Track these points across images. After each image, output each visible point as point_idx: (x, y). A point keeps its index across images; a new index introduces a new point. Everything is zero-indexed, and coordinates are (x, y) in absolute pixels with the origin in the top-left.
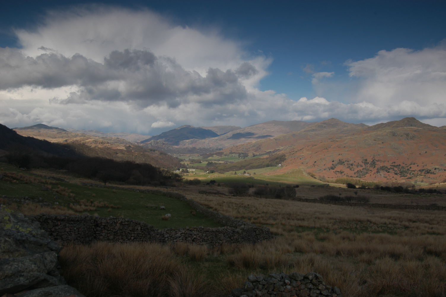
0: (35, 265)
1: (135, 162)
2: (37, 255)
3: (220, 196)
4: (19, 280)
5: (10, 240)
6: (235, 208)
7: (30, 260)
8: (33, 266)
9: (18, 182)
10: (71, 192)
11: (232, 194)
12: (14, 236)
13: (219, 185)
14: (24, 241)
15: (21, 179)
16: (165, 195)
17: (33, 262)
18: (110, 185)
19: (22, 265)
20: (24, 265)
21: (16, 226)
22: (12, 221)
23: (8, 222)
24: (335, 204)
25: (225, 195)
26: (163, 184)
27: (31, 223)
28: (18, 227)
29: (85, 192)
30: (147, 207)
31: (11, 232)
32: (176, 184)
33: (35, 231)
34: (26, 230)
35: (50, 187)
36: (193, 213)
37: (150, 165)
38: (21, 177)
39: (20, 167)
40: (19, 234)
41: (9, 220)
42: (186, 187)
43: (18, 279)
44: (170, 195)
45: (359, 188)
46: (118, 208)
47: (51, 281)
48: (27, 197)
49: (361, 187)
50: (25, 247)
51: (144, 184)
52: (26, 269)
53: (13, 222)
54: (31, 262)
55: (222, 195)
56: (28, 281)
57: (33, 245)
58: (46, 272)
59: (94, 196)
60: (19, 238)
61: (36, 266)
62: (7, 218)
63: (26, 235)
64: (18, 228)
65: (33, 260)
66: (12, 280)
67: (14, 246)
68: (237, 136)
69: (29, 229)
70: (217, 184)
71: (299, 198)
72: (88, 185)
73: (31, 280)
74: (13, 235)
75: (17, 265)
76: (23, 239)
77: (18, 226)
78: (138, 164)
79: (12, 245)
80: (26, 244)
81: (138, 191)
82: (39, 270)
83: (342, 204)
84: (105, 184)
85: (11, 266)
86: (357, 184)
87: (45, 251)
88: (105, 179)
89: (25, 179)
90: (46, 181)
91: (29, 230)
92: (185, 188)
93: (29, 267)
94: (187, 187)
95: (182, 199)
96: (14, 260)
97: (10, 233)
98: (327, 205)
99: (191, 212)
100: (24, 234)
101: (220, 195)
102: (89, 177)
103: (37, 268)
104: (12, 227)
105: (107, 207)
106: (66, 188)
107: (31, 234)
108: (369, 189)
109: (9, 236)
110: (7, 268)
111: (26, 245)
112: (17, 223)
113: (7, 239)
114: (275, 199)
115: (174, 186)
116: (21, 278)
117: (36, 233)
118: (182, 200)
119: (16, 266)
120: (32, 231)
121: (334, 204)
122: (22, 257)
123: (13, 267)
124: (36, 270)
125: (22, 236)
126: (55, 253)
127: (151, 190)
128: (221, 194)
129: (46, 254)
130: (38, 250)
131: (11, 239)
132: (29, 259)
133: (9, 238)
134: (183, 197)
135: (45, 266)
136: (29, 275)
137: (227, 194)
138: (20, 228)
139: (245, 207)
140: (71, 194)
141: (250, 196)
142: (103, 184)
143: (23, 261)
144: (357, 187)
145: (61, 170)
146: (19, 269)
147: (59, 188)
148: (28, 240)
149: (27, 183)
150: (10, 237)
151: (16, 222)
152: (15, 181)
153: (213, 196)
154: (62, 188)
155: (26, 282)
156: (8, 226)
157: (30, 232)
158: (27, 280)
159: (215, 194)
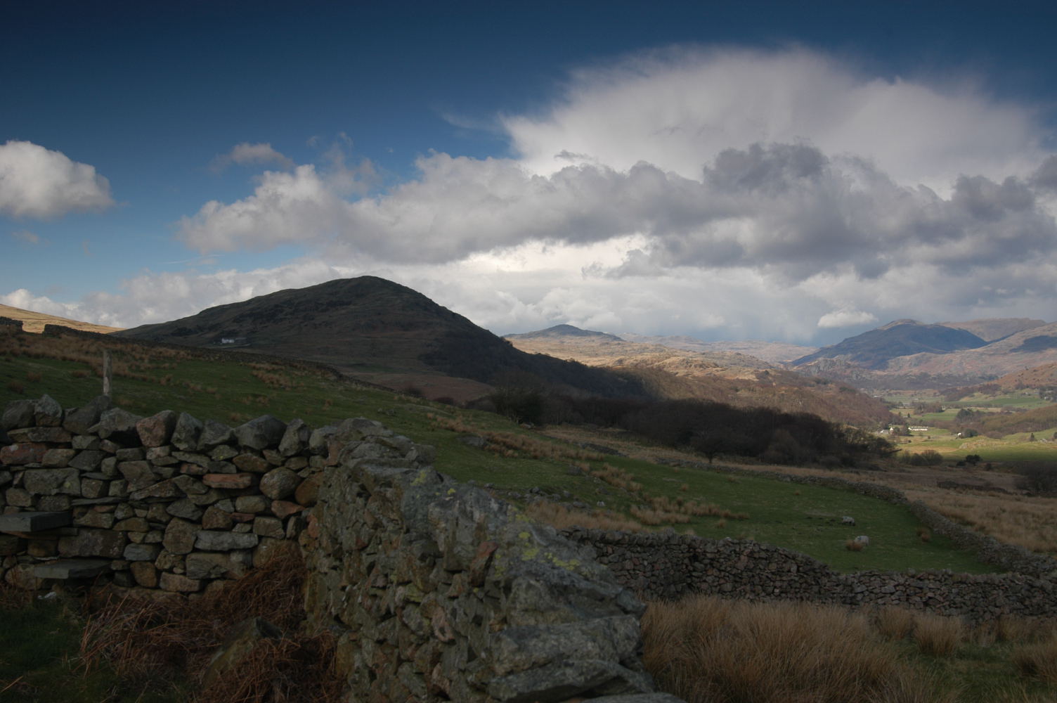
0: (593, 644)
1: (779, 410)
2: (597, 620)
3: (993, 496)
4: (564, 674)
5: (538, 585)
6: (1033, 525)
7: (584, 633)
8: (590, 645)
9: (516, 454)
10: (634, 479)
11: (1025, 492)
12: (545, 576)
13: (989, 468)
14: (566, 588)
15: (524, 448)
16: (853, 489)
17: (589, 637)
18: (722, 464)
19: (566, 641)
20: (571, 642)
21: (546, 554)
22: (535, 542)
23: (527, 544)
25: (1005, 492)
26: (847, 463)
27: (576, 549)
28: (549, 557)
29: (664, 479)
30: (810, 518)
31: (538, 568)
32: (880, 462)
33: (586, 568)
34: (567, 564)
35: (586, 466)
36: (923, 535)
37: (817, 416)
38: (523, 444)
39: (520, 422)
40: (556, 572)
41: (530, 541)
42: (904, 471)
43: (562, 672)
44: (867, 491)
46: (741, 519)
47: (631, 681)
48: (536, 488)
50: (570, 603)
51: (801, 462)
52: (576, 650)
53: (539, 545)
54: (585, 637)
55: (996, 494)
56: (582, 678)
57: (586, 599)
58: (617, 659)
59: (684, 490)
60: (555, 580)
61: (596, 644)
62: (525, 535)
63: (569, 575)
64: (551, 560)
65: (590, 631)
66: (548, 672)
67: (548, 597)
68: (1037, 344)
69: (574, 562)
70: (985, 464)
72: (672, 464)
73: (589, 677)
74: (544, 574)
75: (557, 640)
76: (565, 583)
77: (551, 554)
78: (786, 415)
79: (543, 595)
80: (571, 595)
81: (789, 480)
82: (602, 655)
84: (711, 462)
85: (545, 641)
87: (612, 613)
88: (711, 450)
89: (532, 449)
90: (577, 454)
91: (574, 564)
92: (902, 474)
93: (581, 646)
94: (909, 472)
95: (895, 500)
96: (548, 629)
97: (536, 570)
99: (919, 534)
100: (566, 574)
101: (993, 492)
102: (673, 446)
103: (598, 650)
104: (537, 556)
105: (716, 516)
106: (623, 470)
107: (580, 574)
109: (536, 576)
110: (535, 645)
111: (572, 597)
112: (546, 547)
113: (533, 582)
115: (875, 468)
116: (569, 671)
117: (590, 572)
118: (895, 504)
119: (553, 642)
120: (583, 566)
122: (562, 622)
123: (548, 645)
124: (596, 654)
125: (562, 578)
126: (634, 619)
127: (819, 478)
128: (994, 489)
129: (616, 620)
130: (597, 610)
131: (542, 582)
132: (580, 629)
133: (537, 581)
134: (899, 496)
135: (615, 648)
136: (586, 665)
137: (1011, 490)
138: (555, 560)
140: (634, 484)
142: (705, 461)
143: (567, 633)
145: (610, 429)
146: (561, 649)
147: (605, 469)
148: (574, 586)
149: (535, 458)
150: (538, 578)
151: (545, 544)
152: (510, 452)
153: (974, 494)
154: (614, 469)
155: (579, 679)
156: (529, 555)
157: (577, 568)
158: (580, 675)
159: (980, 488)
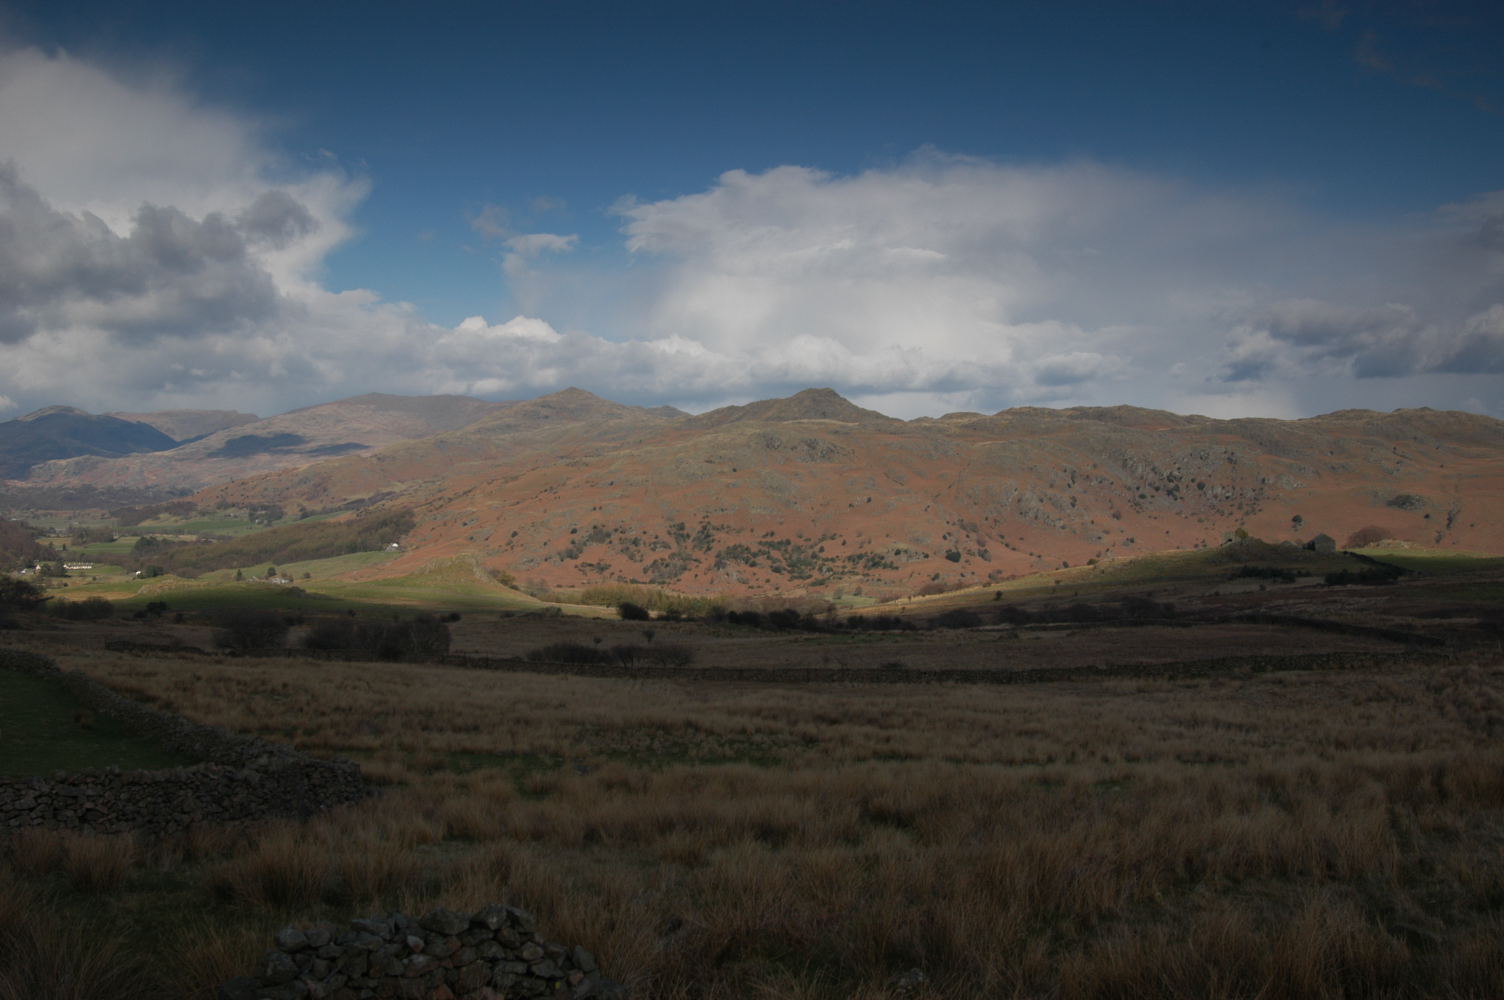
3: (184, 658)
6: (238, 696)
11: (228, 651)
13: (179, 619)
24: (581, 672)
25: (201, 653)
32: (21, 617)
36: (82, 721)
42: (56, 628)
45: (660, 618)
49: (664, 613)
55: (189, 655)
68: (244, 447)
70: (174, 613)
71: (459, 657)
83: (604, 674)
86: (652, 605)
92: (54, 632)
94: (64, 629)
95: (42, 671)
98: (553, 678)
99: (78, 719)
101: (183, 653)
108: (690, 620)
114: (377, 661)
115: (12, 625)
118: (42, 677)
121: (577, 674)
128: (186, 649)
134: (47, 665)
137: (208, 649)
139: (273, 691)
141: (290, 653)
144: (653, 614)
153: (158, 657)
159: (165, 649)
